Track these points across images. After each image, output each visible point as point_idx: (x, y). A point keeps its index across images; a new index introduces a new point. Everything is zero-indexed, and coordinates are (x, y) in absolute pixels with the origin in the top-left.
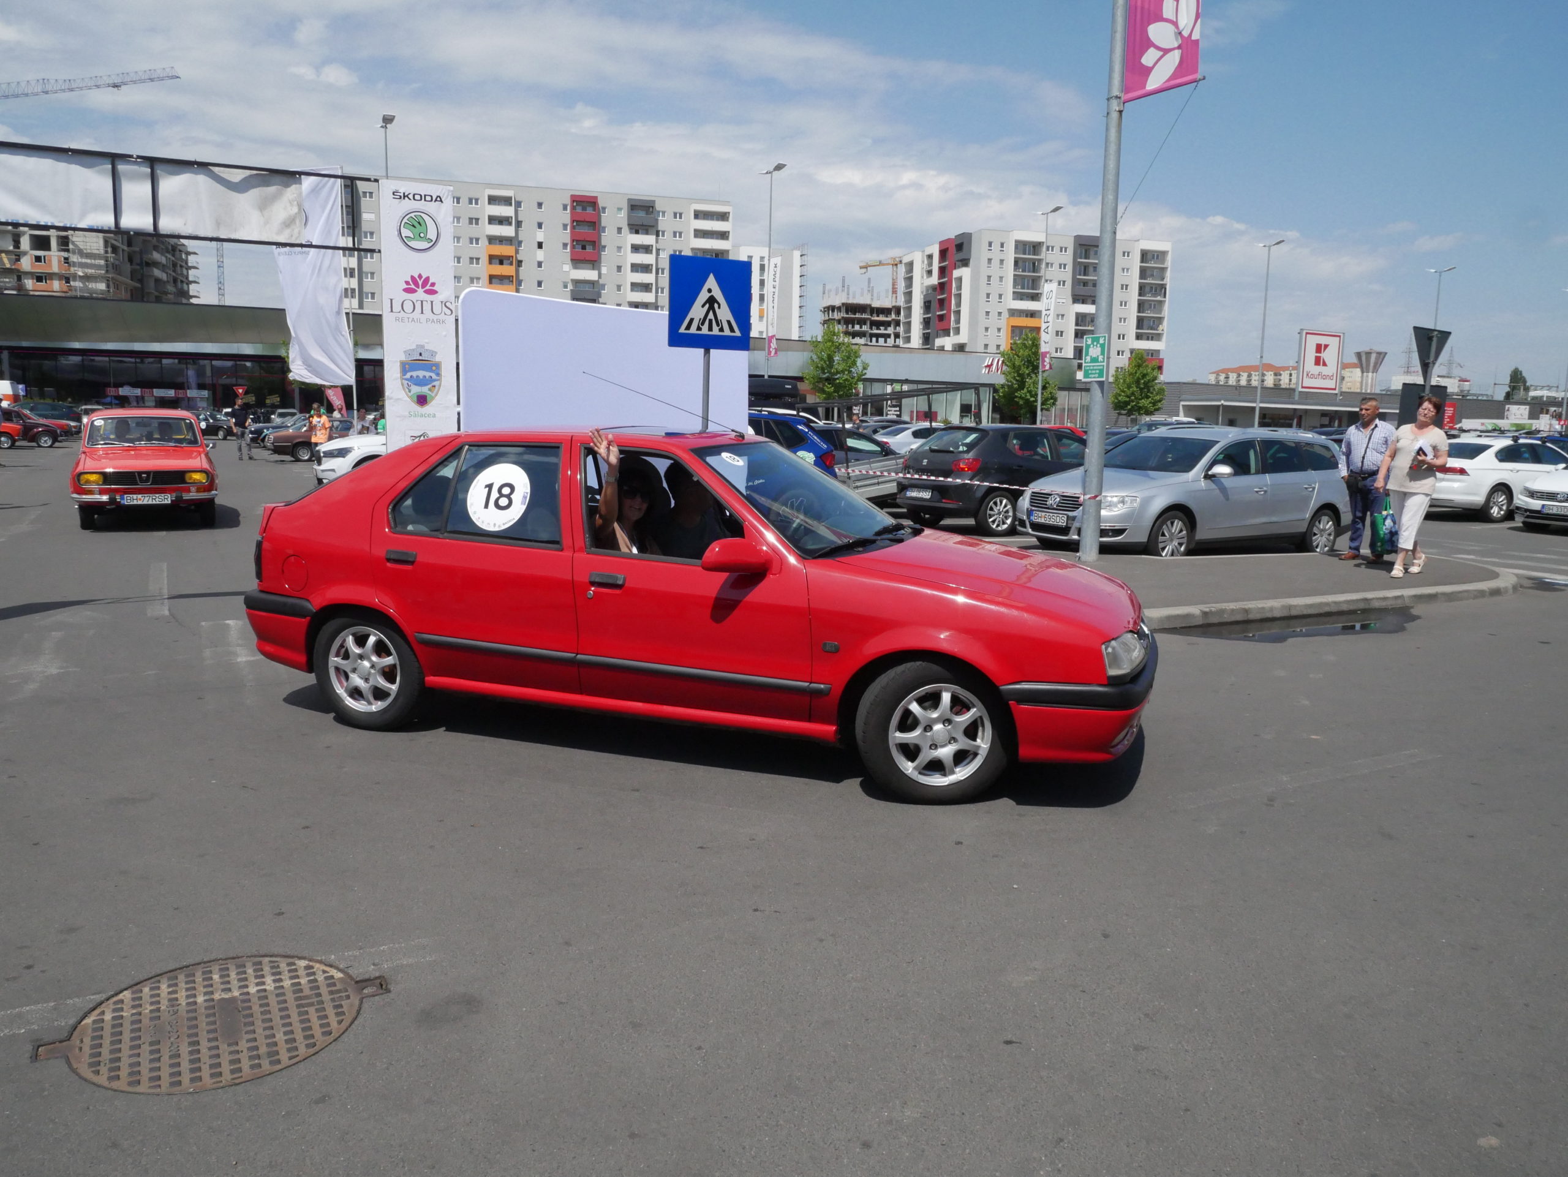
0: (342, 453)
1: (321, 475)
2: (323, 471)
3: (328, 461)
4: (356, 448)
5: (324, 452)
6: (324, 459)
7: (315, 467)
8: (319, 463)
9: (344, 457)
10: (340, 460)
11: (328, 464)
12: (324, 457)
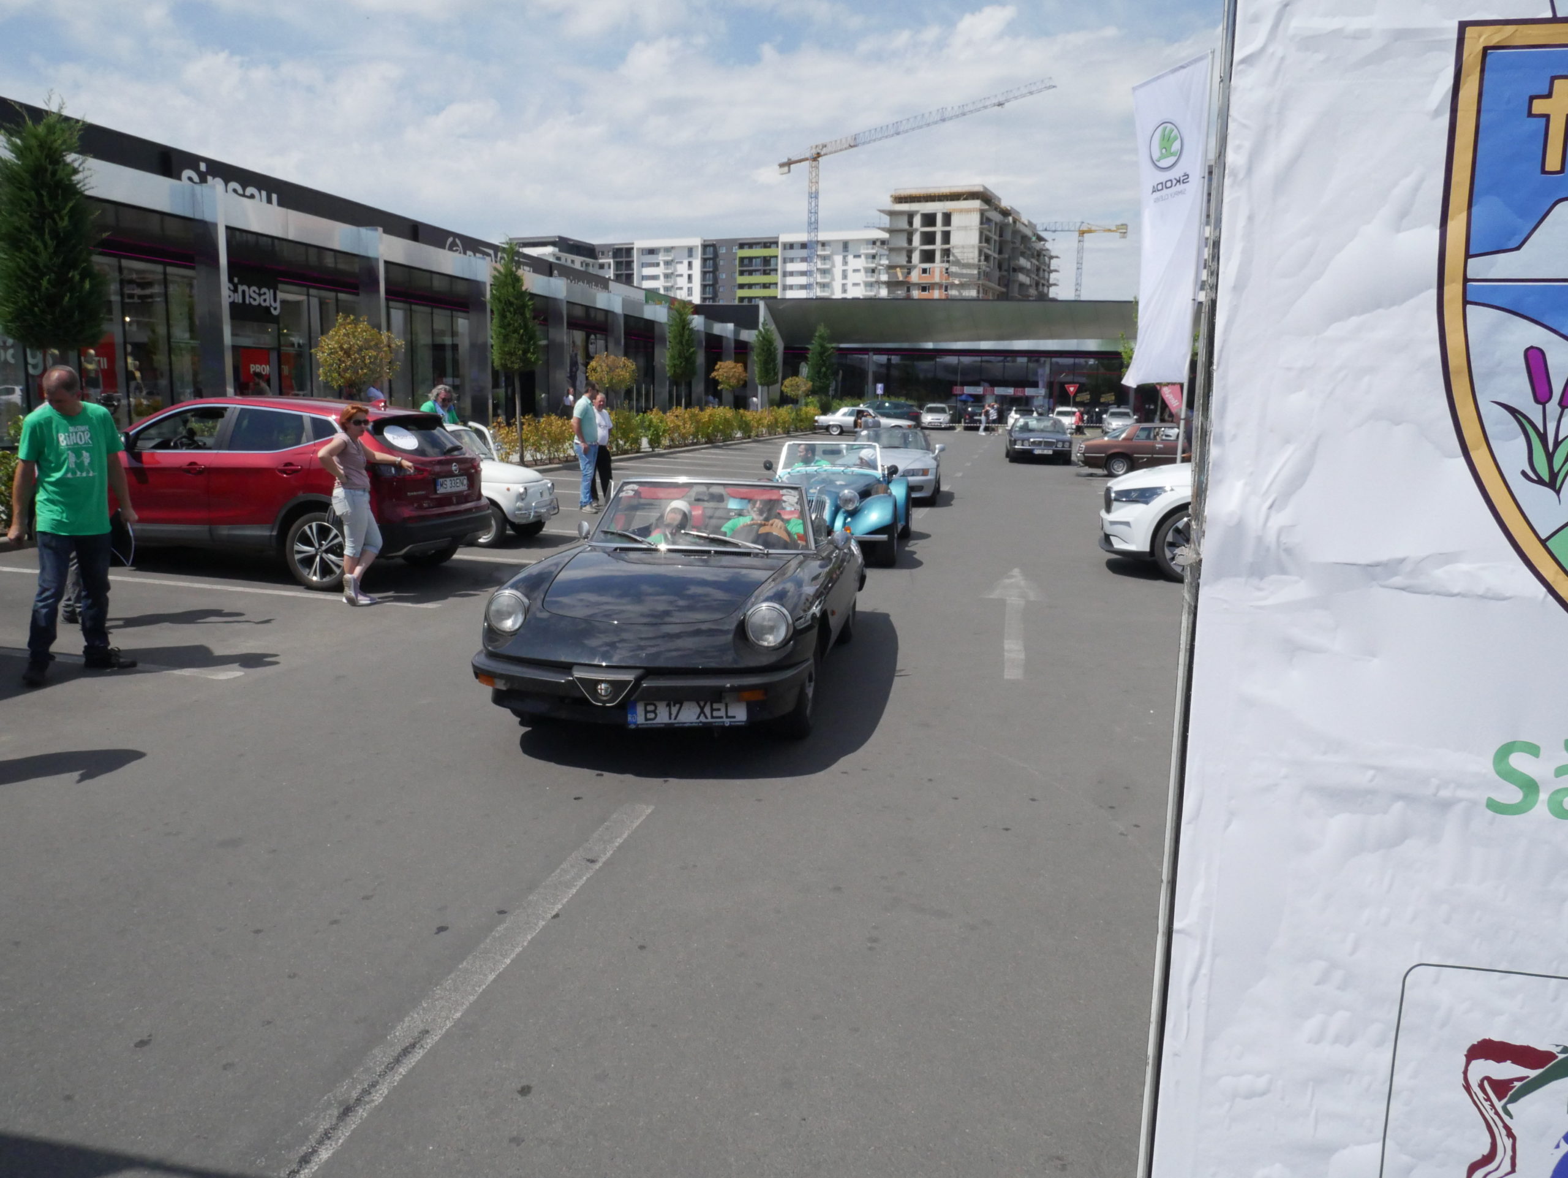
0: (1144, 495)
1: (1109, 529)
2: (1113, 523)
3: (1118, 509)
4: (1168, 488)
5: (1118, 493)
6: (1115, 504)
7: (1103, 513)
8: (1108, 510)
9: (1147, 503)
10: (1139, 508)
11: (1122, 512)
12: (1116, 500)
